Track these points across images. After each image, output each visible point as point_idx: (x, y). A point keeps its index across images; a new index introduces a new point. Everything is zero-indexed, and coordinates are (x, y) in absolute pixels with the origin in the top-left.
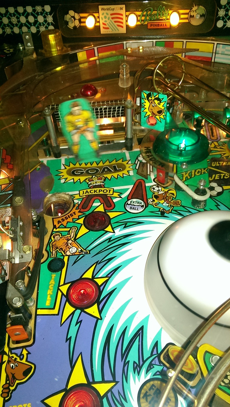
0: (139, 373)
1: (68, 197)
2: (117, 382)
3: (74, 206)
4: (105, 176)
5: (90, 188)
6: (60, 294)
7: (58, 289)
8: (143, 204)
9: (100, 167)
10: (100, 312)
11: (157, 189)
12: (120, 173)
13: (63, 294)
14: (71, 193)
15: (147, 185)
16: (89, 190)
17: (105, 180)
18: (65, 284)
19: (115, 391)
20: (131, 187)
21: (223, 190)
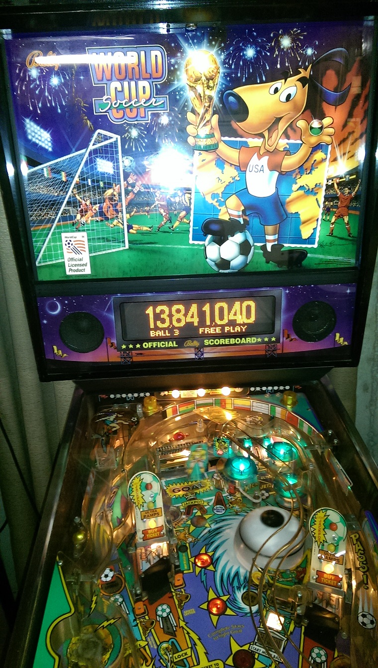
0: (240, 590)
1: (175, 508)
2: (231, 595)
3: (182, 514)
4: (195, 491)
5: (188, 501)
6: (190, 563)
7: (189, 561)
8: (224, 508)
9: (191, 486)
10: (215, 568)
11: (230, 497)
12: (204, 489)
13: (192, 563)
14: (177, 505)
15: (223, 495)
16: (188, 502)
17: (196, 495)
18: (191, 558)
19: (231, 598)
20: (214, 498)
21: (269, 495)
